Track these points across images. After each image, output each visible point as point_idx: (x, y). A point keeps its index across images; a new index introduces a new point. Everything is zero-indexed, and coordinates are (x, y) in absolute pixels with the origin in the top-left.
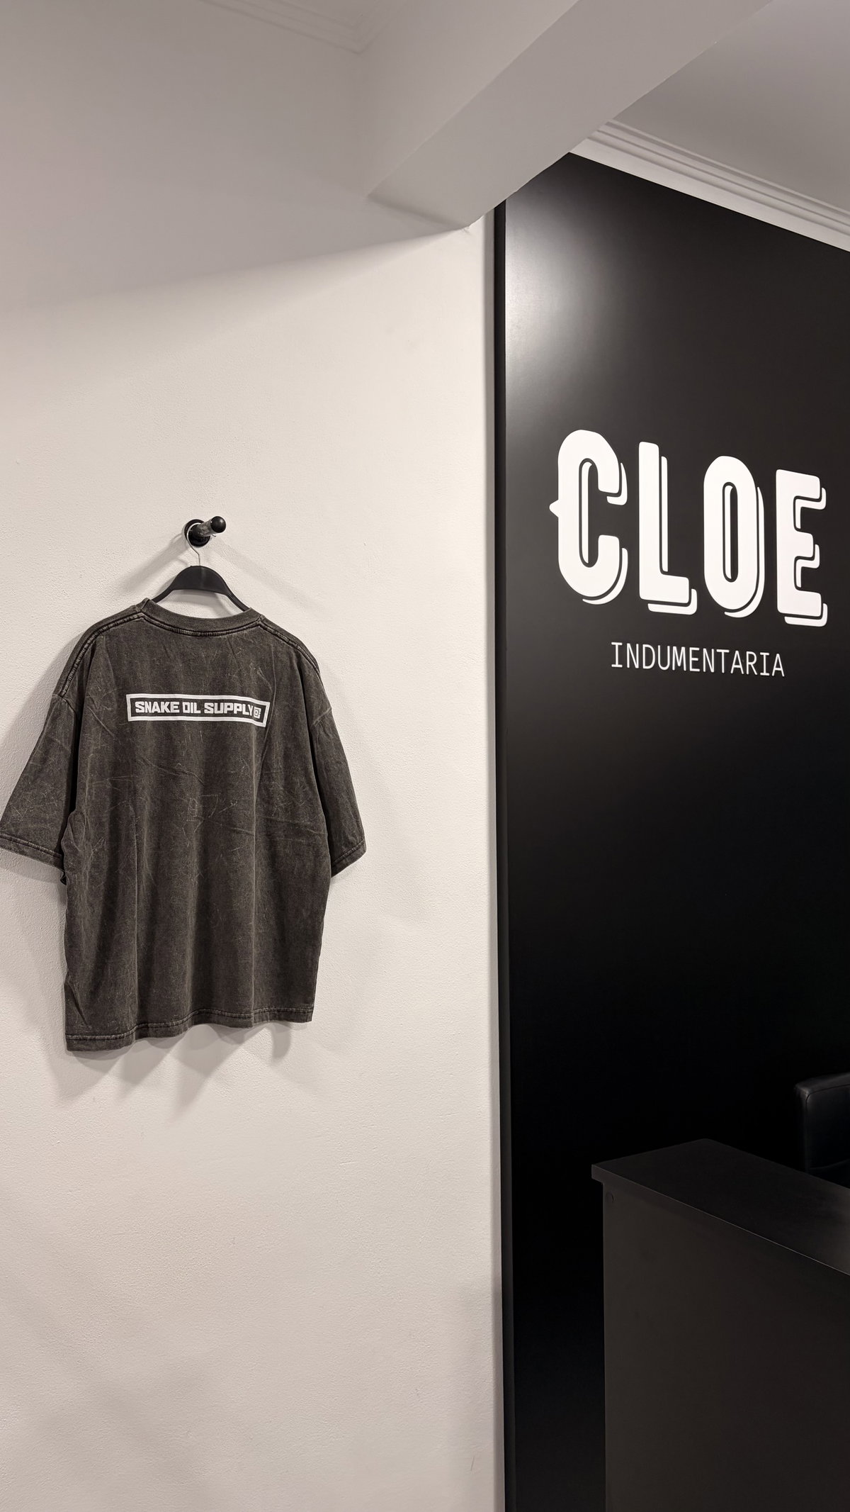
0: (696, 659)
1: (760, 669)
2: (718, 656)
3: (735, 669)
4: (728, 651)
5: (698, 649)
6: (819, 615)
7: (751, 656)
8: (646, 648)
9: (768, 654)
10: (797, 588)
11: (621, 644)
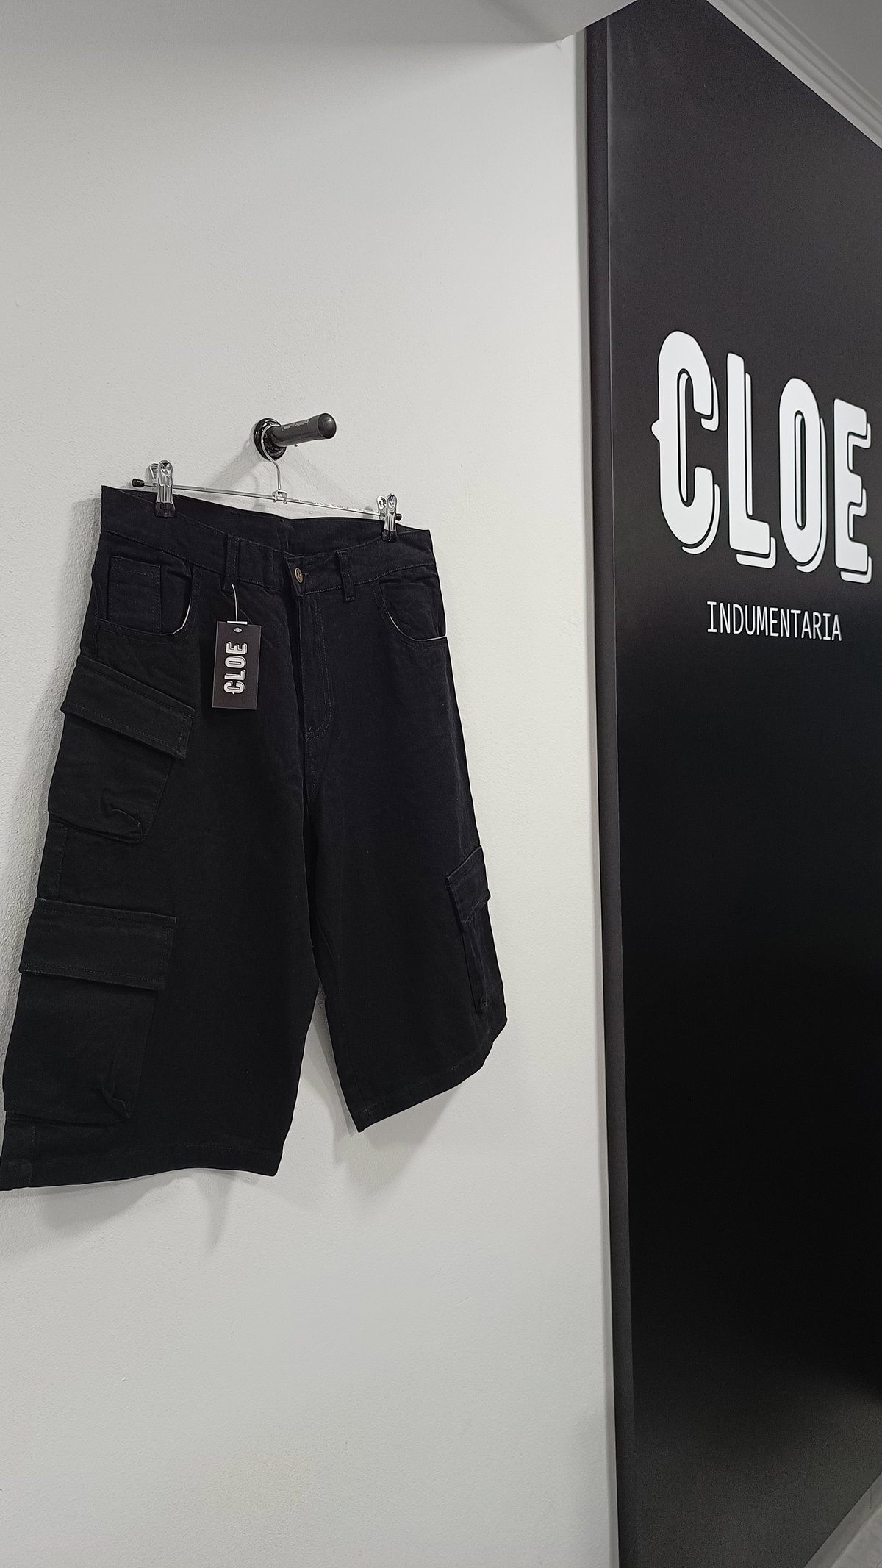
0: (776, 622)
1: (823, 635)
2: (792, 615)
3: (805, 632)
4: (799, 612)
5: (776, 609)
6: (865, 570)
7: (816, 616)
8: (736, 608)
9: (829, 615)
10: (850, 538)
11: (715, 603)
